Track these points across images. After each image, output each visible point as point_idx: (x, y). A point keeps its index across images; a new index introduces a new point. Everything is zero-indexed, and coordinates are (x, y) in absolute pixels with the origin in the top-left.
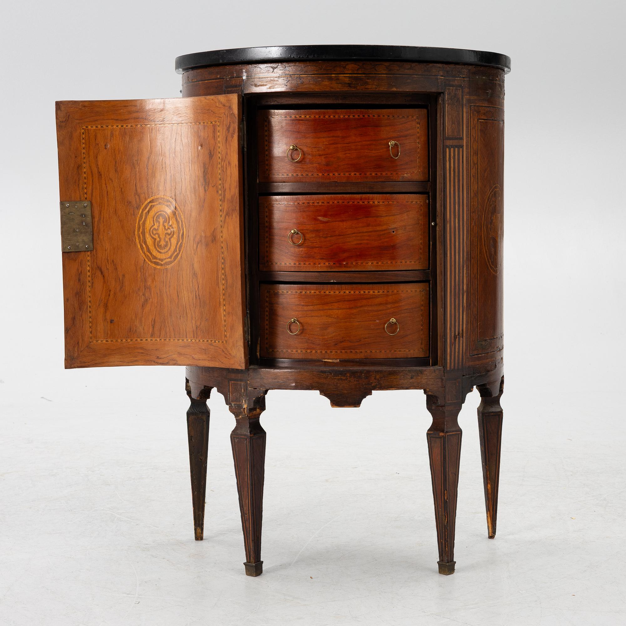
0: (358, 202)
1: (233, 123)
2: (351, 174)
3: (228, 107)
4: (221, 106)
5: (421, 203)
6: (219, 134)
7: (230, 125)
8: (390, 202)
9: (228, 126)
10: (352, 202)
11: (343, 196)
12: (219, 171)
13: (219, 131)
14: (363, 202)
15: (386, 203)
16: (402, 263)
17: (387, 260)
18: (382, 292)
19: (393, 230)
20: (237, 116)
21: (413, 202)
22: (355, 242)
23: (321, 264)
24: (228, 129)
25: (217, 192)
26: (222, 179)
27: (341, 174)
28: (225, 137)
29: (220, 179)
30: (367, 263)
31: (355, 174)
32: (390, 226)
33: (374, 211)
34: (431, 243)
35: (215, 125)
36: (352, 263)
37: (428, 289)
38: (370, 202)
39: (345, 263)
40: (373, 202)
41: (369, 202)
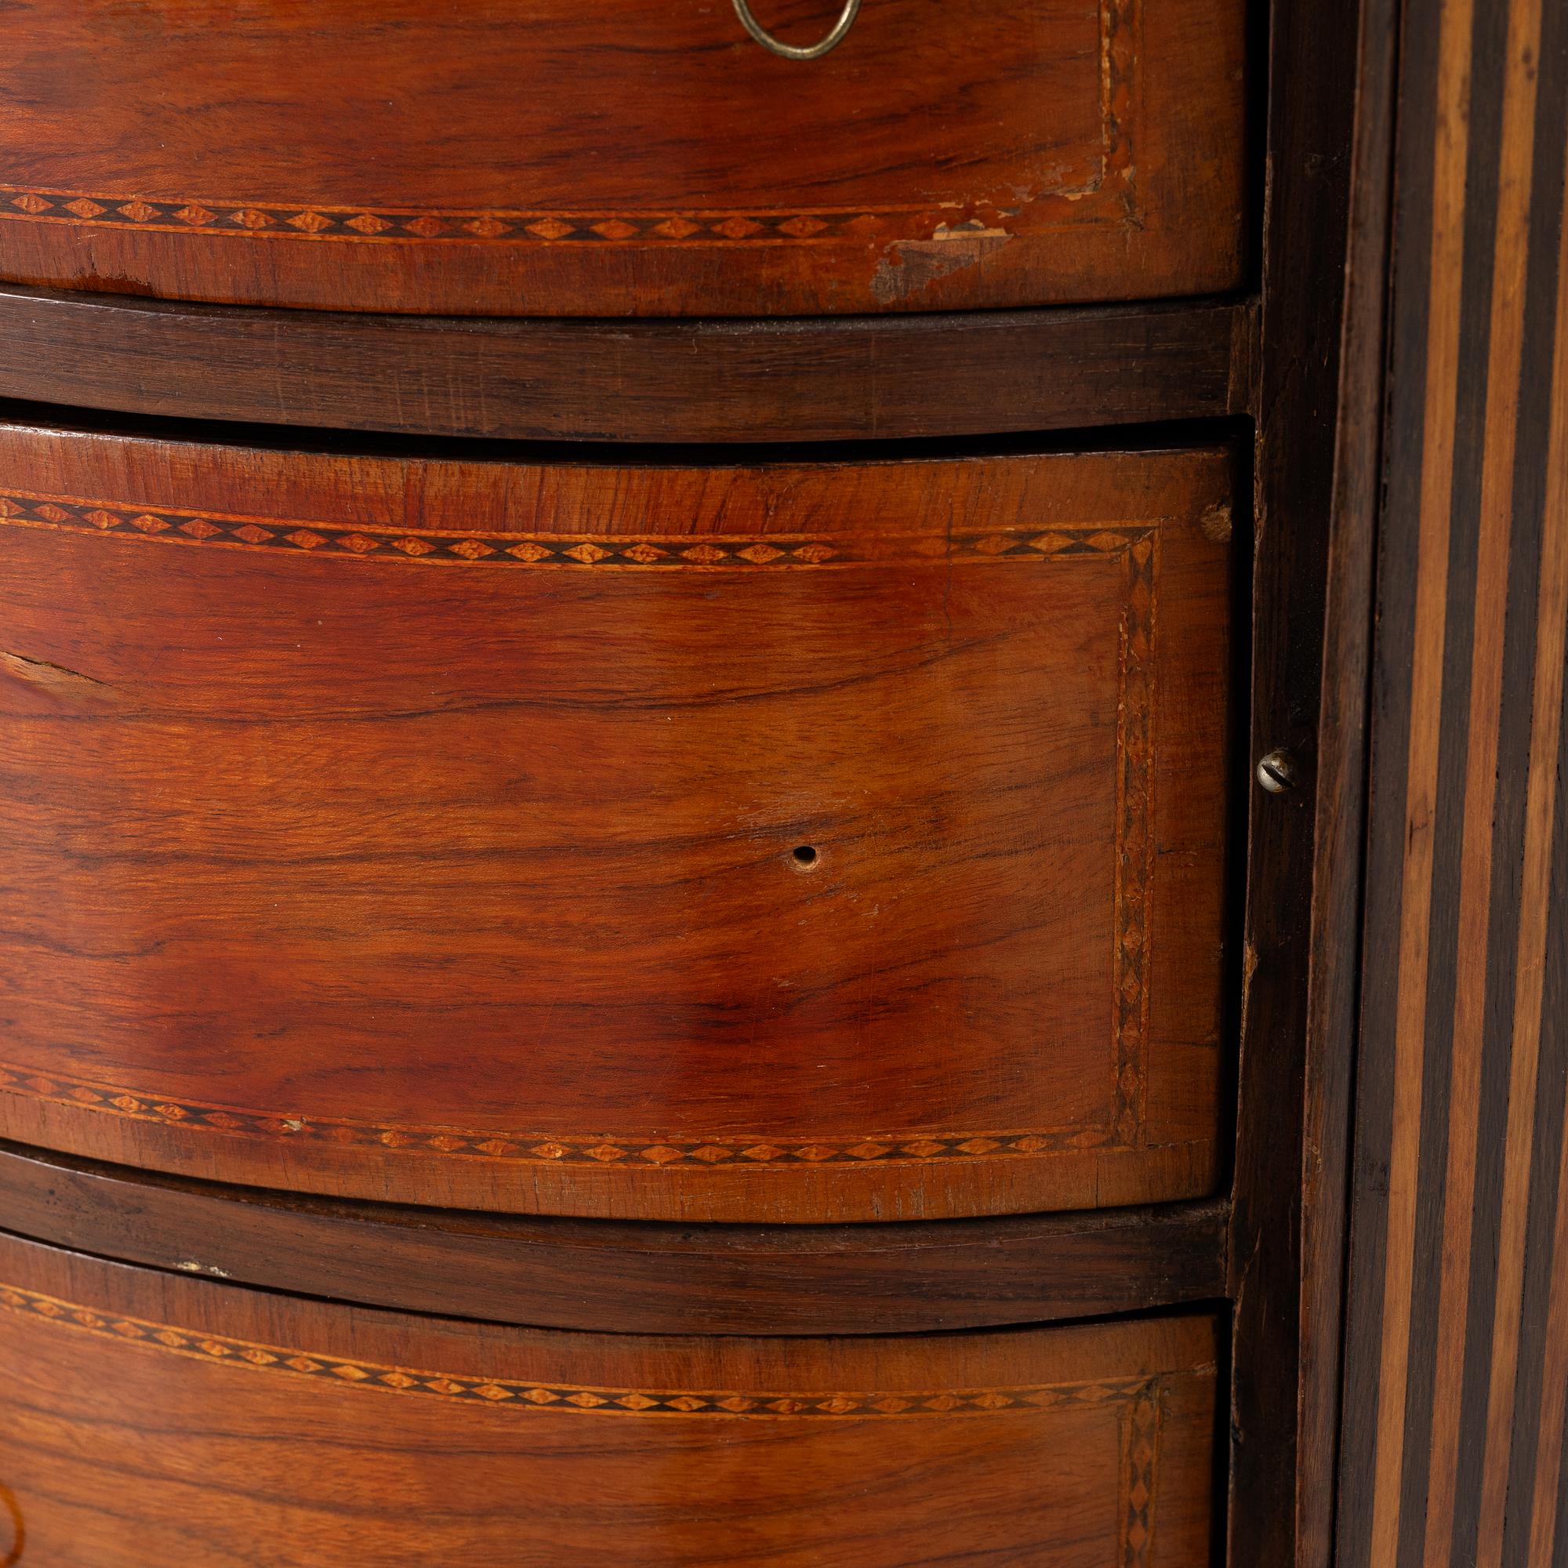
0: (387, 544)
2: (298, 222)
5: (1141, 549)
8: (747, 554)
10: (317, 532)
11: (217, 465)
14: (442, 548)
15: (706, 560)
16: (903, 1163)
17: (731, 1132)
18: (696, 1405)
19: (800, 842)
21: (1042, 544)
22: (388, 943)
23: (78, 1093)
27: (184, 214)
30: (524, 1149)
31: (338, 224)
32: (756, 807)
33: (560, 646)
34: (1248, 952)
36: (369, 1136)
37: (1206, 1370)
38: (514, 543)
39: (296, 1125)
40: (547, 545)
41: (501, 551)
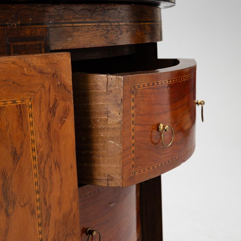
1: (64, 99)
3: (51, 75)
4: (34, 72)
6: (31, 119)
7: (55, 103)
9: (51, 106)
12: (35, 180)
13: (31, 115)
20: (70, 88)
24: (52, 110)
25: (33, 212)
26: (42, 191)
28: (47, 123)
29: (38, 192)
35: (22, 106)
